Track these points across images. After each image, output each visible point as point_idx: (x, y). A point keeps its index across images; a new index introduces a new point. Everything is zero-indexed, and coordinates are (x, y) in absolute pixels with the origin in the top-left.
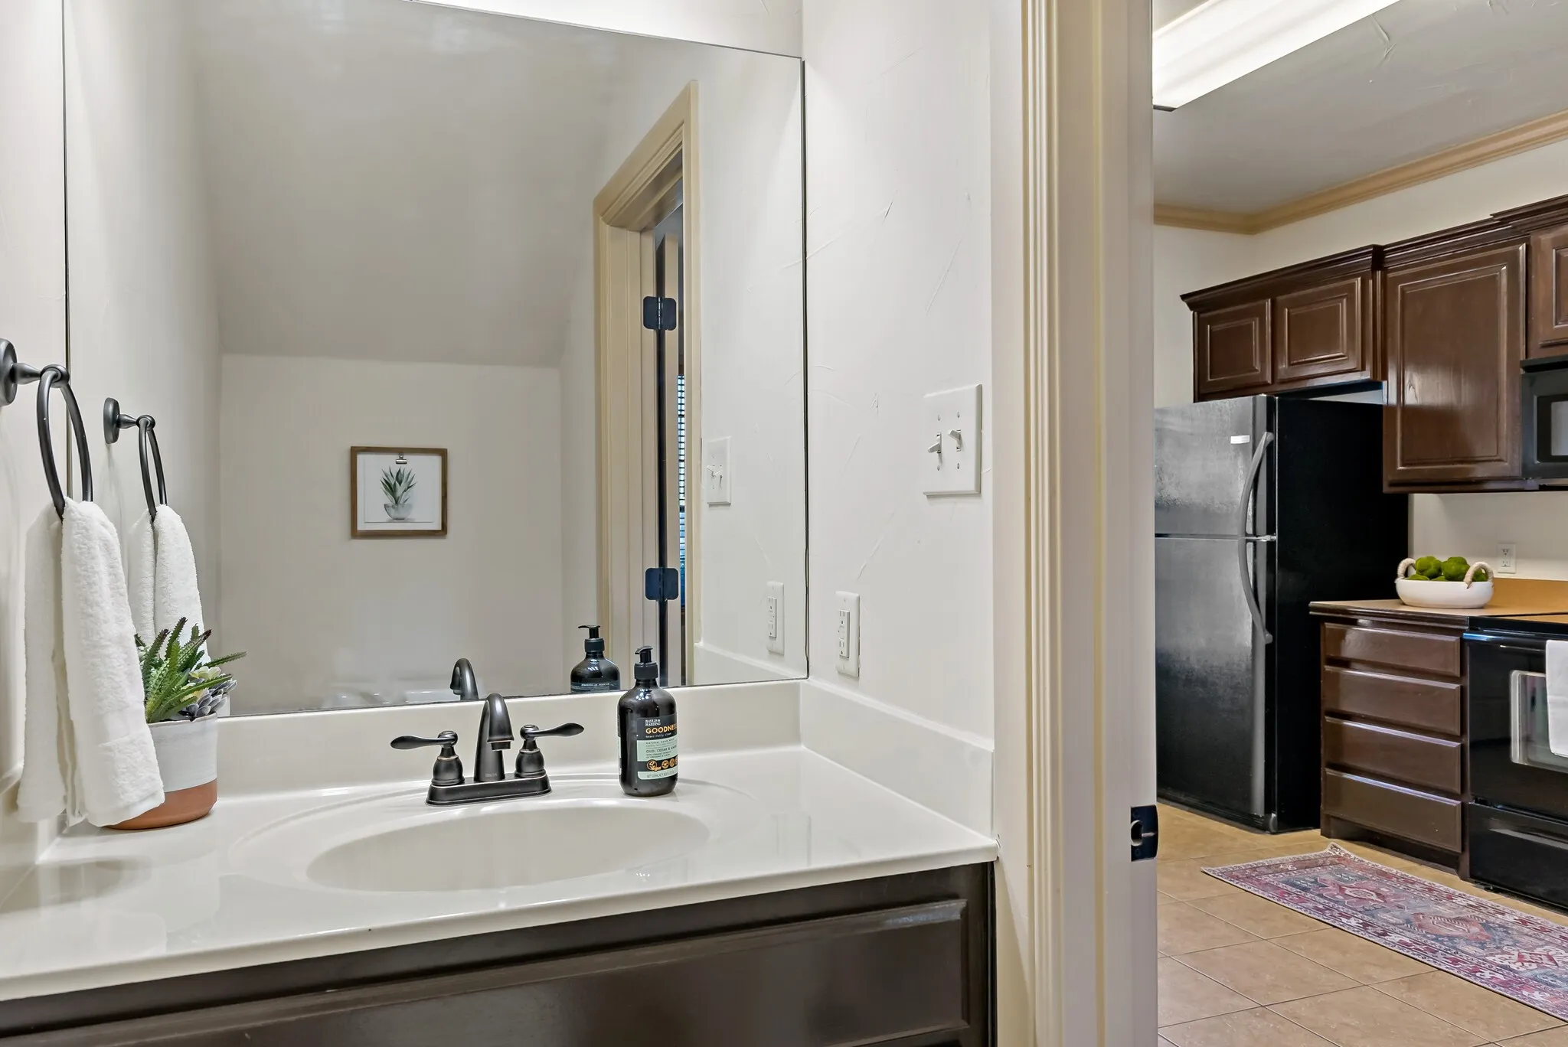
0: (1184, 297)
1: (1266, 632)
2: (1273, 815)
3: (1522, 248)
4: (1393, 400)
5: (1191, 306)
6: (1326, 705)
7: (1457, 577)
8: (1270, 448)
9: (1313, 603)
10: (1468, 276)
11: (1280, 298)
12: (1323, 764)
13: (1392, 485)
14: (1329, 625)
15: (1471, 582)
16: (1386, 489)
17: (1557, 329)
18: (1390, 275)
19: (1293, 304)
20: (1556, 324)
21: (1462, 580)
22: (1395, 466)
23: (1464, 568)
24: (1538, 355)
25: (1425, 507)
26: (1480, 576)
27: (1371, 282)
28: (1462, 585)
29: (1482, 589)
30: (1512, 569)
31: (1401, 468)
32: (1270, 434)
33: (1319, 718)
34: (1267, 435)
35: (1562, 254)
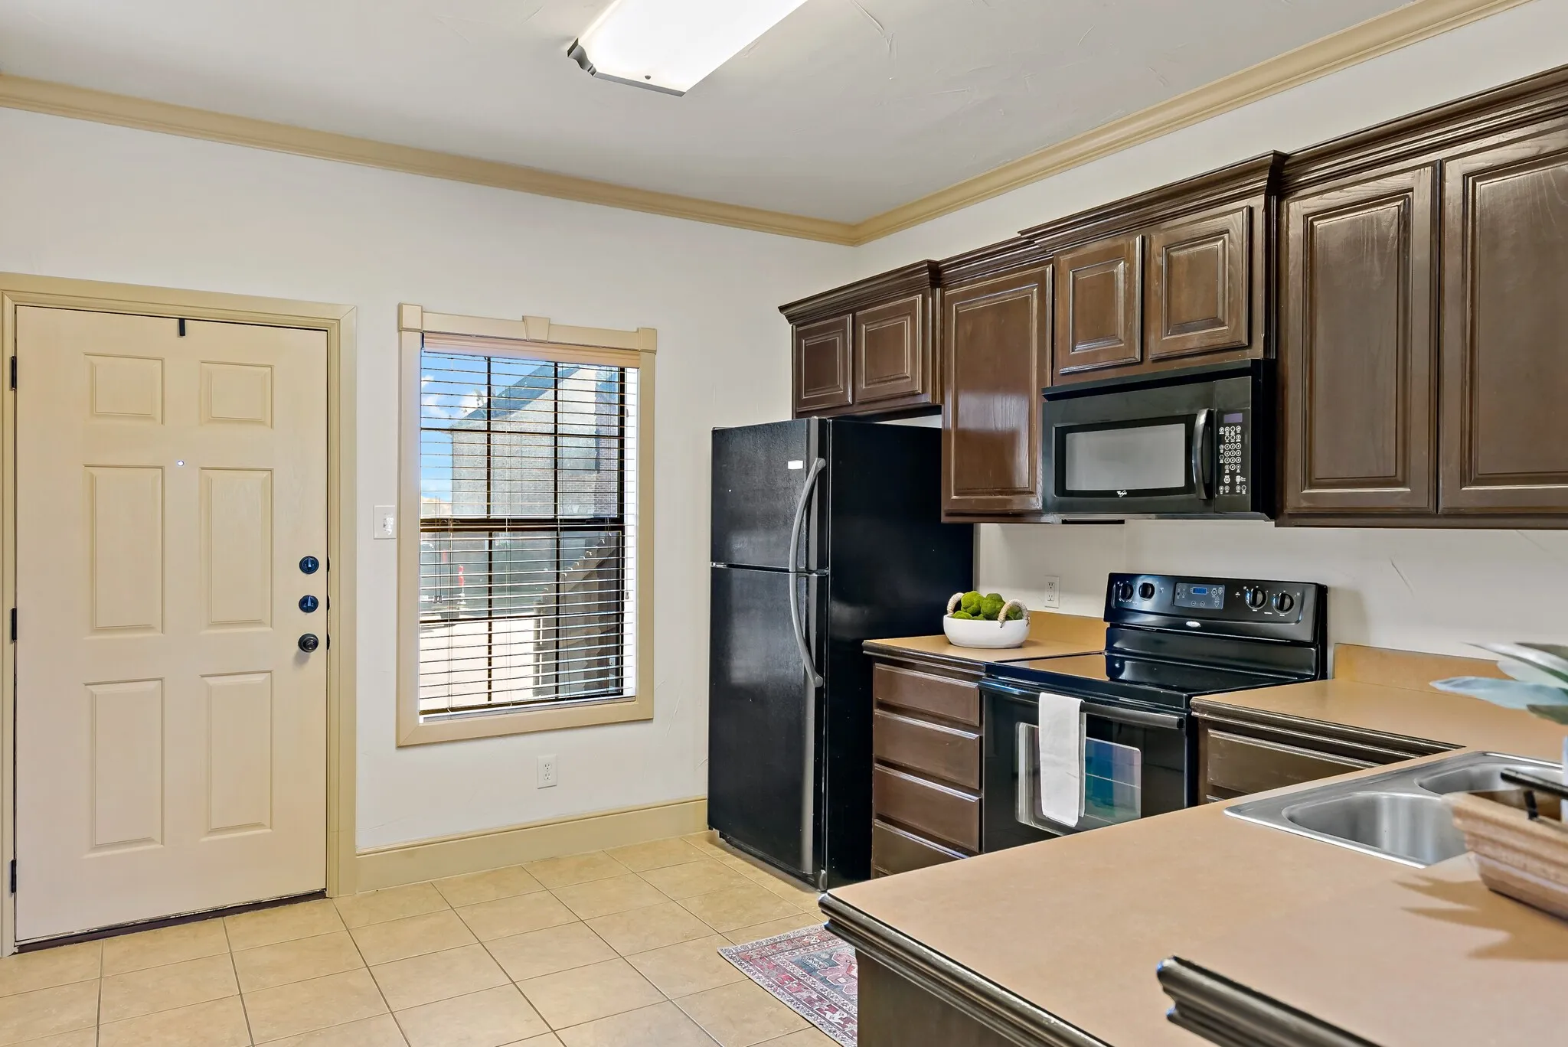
0: (782, 309)
1: (816, 673)
2: (823, 872)
3: (1049, 269)
4: (950, 424)
5: (791, 319)
6: (876, 752)
7: (991, 616)
8: (822, 475)
9: (867, 642)
10: (1007, 297)
11: (858, 314)
12: (874, 814)
13: (949, 514)
14: (878, 666)
15: (1004, 621)
16: (944, 519)
17: (1074, 355)
18: (947, 293)
19: (869, 319)
20: (1073, 351)
21: (996, 619)
22: (950, 496)
23: (998, 606)
24: (1062, 384)
25: (990, 536)
26: (1015, 613)
27: (930, 299)
28: (996, 624)
29: (1016, 629)
30: (1055, 603)
31: (954, 497)
32: (822, 460)
33: (871, 767)
34: (818, 461)
35: (1077, 276)
